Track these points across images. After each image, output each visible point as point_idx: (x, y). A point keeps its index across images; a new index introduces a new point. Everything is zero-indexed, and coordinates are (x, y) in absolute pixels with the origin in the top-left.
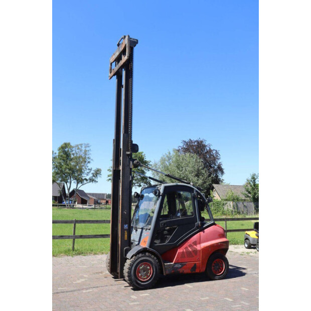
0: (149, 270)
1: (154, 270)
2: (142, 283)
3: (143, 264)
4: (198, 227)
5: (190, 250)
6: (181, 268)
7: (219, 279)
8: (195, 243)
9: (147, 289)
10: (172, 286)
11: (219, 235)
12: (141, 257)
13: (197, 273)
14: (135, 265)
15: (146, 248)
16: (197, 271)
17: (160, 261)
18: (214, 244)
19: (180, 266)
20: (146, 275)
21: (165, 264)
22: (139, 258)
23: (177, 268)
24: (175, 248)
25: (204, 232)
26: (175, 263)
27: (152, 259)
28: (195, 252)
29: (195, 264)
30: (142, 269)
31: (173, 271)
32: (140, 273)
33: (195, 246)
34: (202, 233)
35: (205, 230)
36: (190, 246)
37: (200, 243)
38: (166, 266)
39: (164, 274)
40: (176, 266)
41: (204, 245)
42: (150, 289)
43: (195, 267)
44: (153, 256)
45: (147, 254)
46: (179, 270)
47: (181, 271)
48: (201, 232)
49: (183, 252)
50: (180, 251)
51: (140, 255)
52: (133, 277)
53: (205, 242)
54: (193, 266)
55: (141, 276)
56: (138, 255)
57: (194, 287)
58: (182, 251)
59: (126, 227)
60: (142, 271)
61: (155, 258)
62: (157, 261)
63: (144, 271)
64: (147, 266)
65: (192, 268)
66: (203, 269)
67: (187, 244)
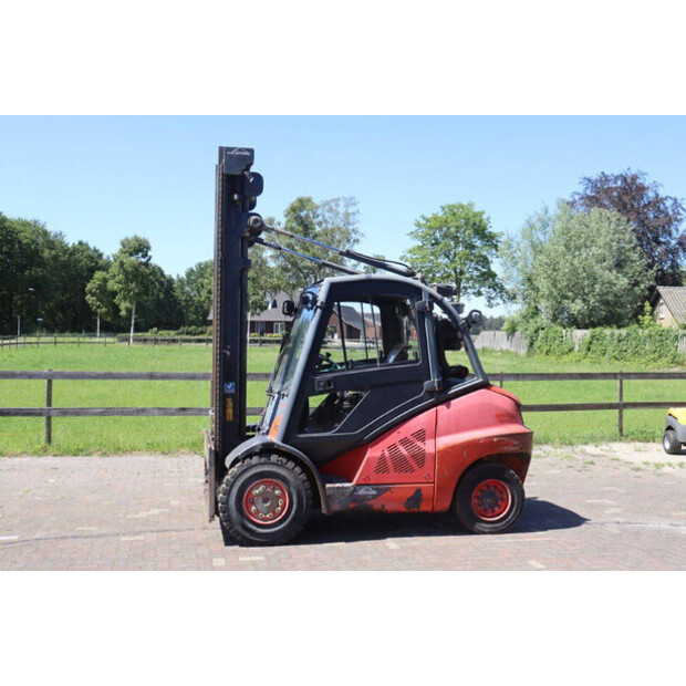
0: (278, 498)
1: (295, 500)
2: (260, 530)
3: (263, 483)
4: (431, 393)
5: (404, 452)
6: (374, 497)
8: (421, 435)
9: (272, 545)
10: (347, 541)
11: (498, 416)
12: (256, 465)
13: (424, 513)
14: (238, 484)
15: (273, 444)
16: (425, 507)
17: (311, 478)
18: (480, 440)
19: (374, 492)
20: (272, 509)
21: (328, 485)
22: (252, 466)
23: (365, 497)
24: (361, 446)
25: (448, 407)
26: (358, 485)
27: (289, 471)
28: (420, 458)
29: (419, 490)
30: (260, 494)
31: (352, 506)
32: (253, 503)
33: (419, 444)
34: (442, 408)
35: (453, 402)
36: (404, 442)
37: (435, 436)
38: (328, 492)
39: (324, 511)
40: (362, 492)
41: (445, 441)
42: (281, 544)
43: (417, 497)
44: (291, 464)
45: (274, 458)
46: (369, 503)
47: (376, 504)
48: (440, 407)
49: (382, 458)
50: (373, 453)
51: (255, 460)
52: (234, 514)
53: (448, 432)
54: (411, 493)
55: (258, 511)
56: (248, 460)
57: (402, 548)
58: (378, 454)
59: (230, 387)
60: (260, 500)
61: (298, 470)
62: (303, 476)
63: (265, 501)
64: (274, 489)
65: (410, 500)
66: (444, 504)
67: (394, 438)
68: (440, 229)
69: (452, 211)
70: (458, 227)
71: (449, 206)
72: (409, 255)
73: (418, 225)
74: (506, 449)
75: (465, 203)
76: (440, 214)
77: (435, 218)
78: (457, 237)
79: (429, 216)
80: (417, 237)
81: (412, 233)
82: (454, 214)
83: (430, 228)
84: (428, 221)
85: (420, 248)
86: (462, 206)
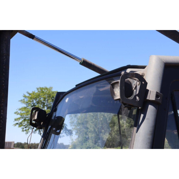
68: (36, 99)
69: (42, 90)
70: (45, 98)
71: (40, 88)
72: (19, 112)
73: (25, 97)
75: (48, 87)
76: (36, 91)
77: (33, 93)
78: (44, 103)
79: (31, 92)
80: (24, 102)
81: (22, 100)
82: (43, 92)
83: (31, 98)
84: (30, 94)
85: (25, 108)
86: (47, 89)
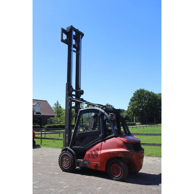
0: (68, 161)
1: (71, 162)
2: (64, 168)
3: (65, 157)
4: (101, 138)
5: (94, 153)
7: (116, 180)
8: (98, 149)
9: (67, 172)
11: (117, 146)
12: (64, 153)
13: (99, 171)
14: (61, 156)
16: (99, 169)
17: (74, 157)
18: (111, 152)
19: (87, 163)
20: (66, 163)
25: (105, 142)
26: (84, 160)
28: (97, 155)
29: (97, 164)
31: (84, 166)
33: (97, 151)
34: (103, 143)
35: (106, 141)
36: (94, 151)
37: (101, 150)
38: (77, 161)
40: (85, 162)
41: (103, 151)
43: (97, 166)
44: (70, 153)
45: (67, 151)
46: (87, 165)
49: (89, 154)
50: (87, 153)
51: (64, 151)
53: (104, 149)
55: (64, 163)
59: (67, 135)
60: (64, 161)
61: (71, 155)
62: (72, 157)
63: (66, 161)
64: (67, 159)
65: (95, 166)
66: (103, 169)
67: (92, 149)
74: (119, 155)
